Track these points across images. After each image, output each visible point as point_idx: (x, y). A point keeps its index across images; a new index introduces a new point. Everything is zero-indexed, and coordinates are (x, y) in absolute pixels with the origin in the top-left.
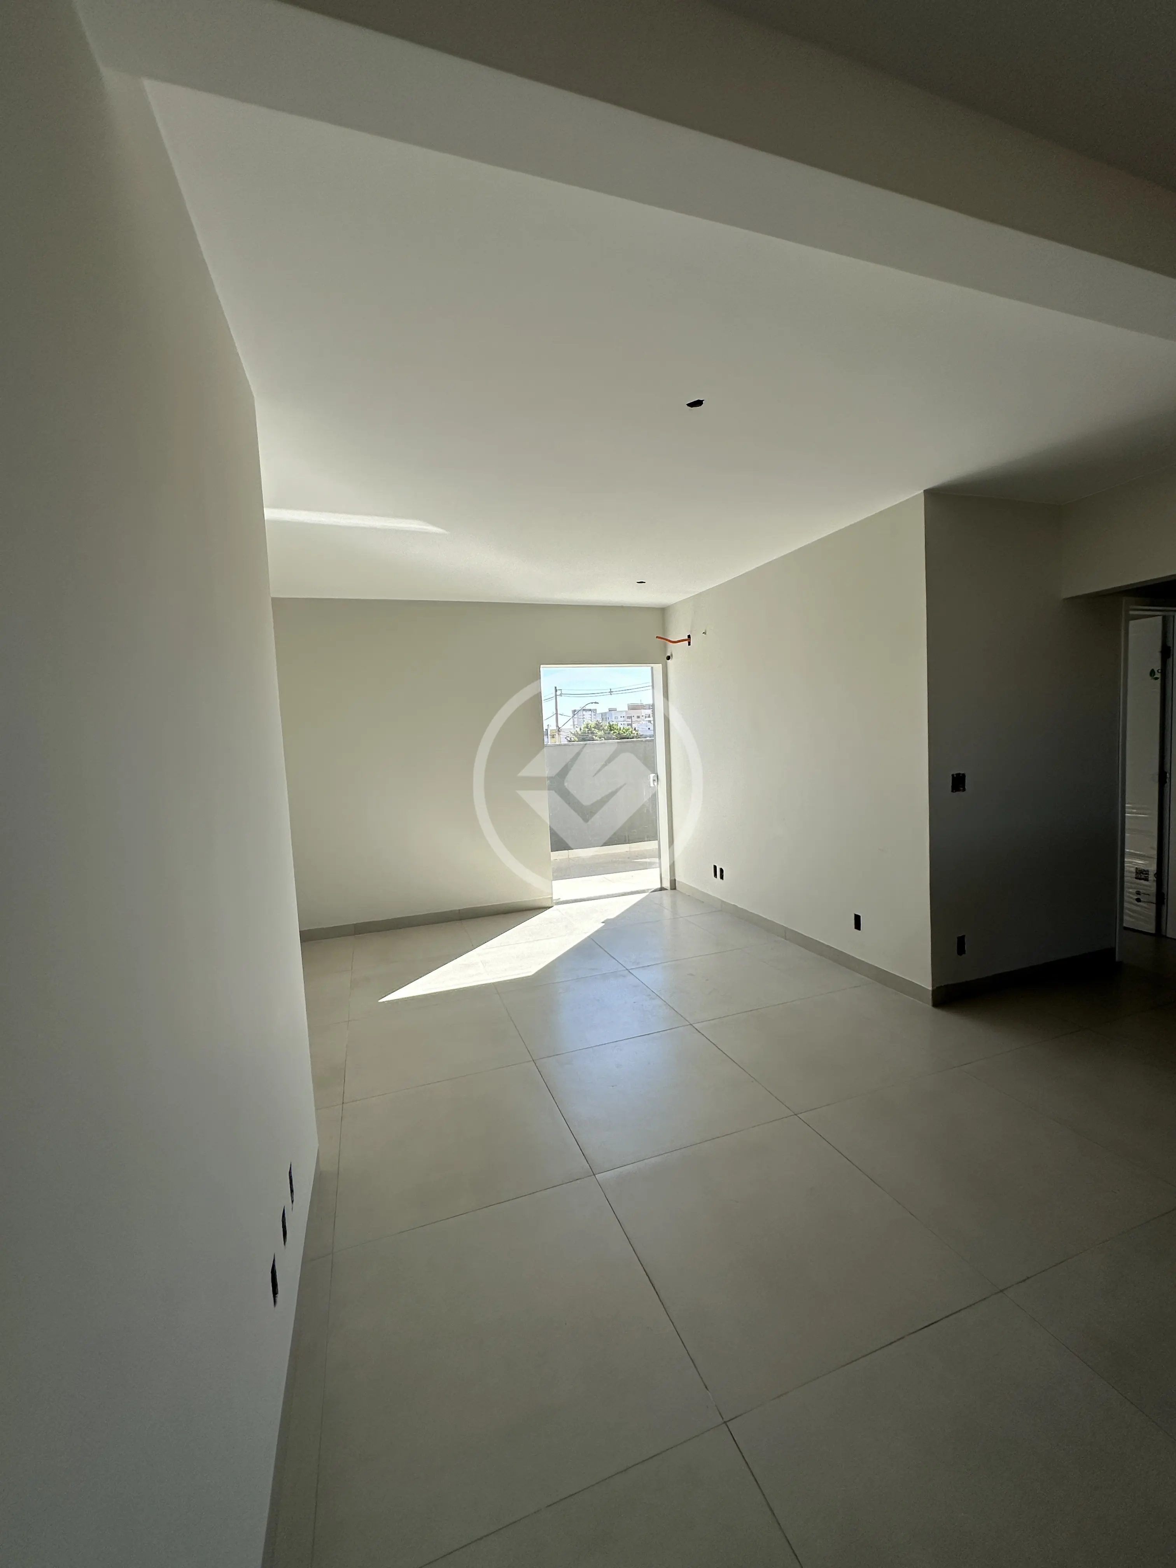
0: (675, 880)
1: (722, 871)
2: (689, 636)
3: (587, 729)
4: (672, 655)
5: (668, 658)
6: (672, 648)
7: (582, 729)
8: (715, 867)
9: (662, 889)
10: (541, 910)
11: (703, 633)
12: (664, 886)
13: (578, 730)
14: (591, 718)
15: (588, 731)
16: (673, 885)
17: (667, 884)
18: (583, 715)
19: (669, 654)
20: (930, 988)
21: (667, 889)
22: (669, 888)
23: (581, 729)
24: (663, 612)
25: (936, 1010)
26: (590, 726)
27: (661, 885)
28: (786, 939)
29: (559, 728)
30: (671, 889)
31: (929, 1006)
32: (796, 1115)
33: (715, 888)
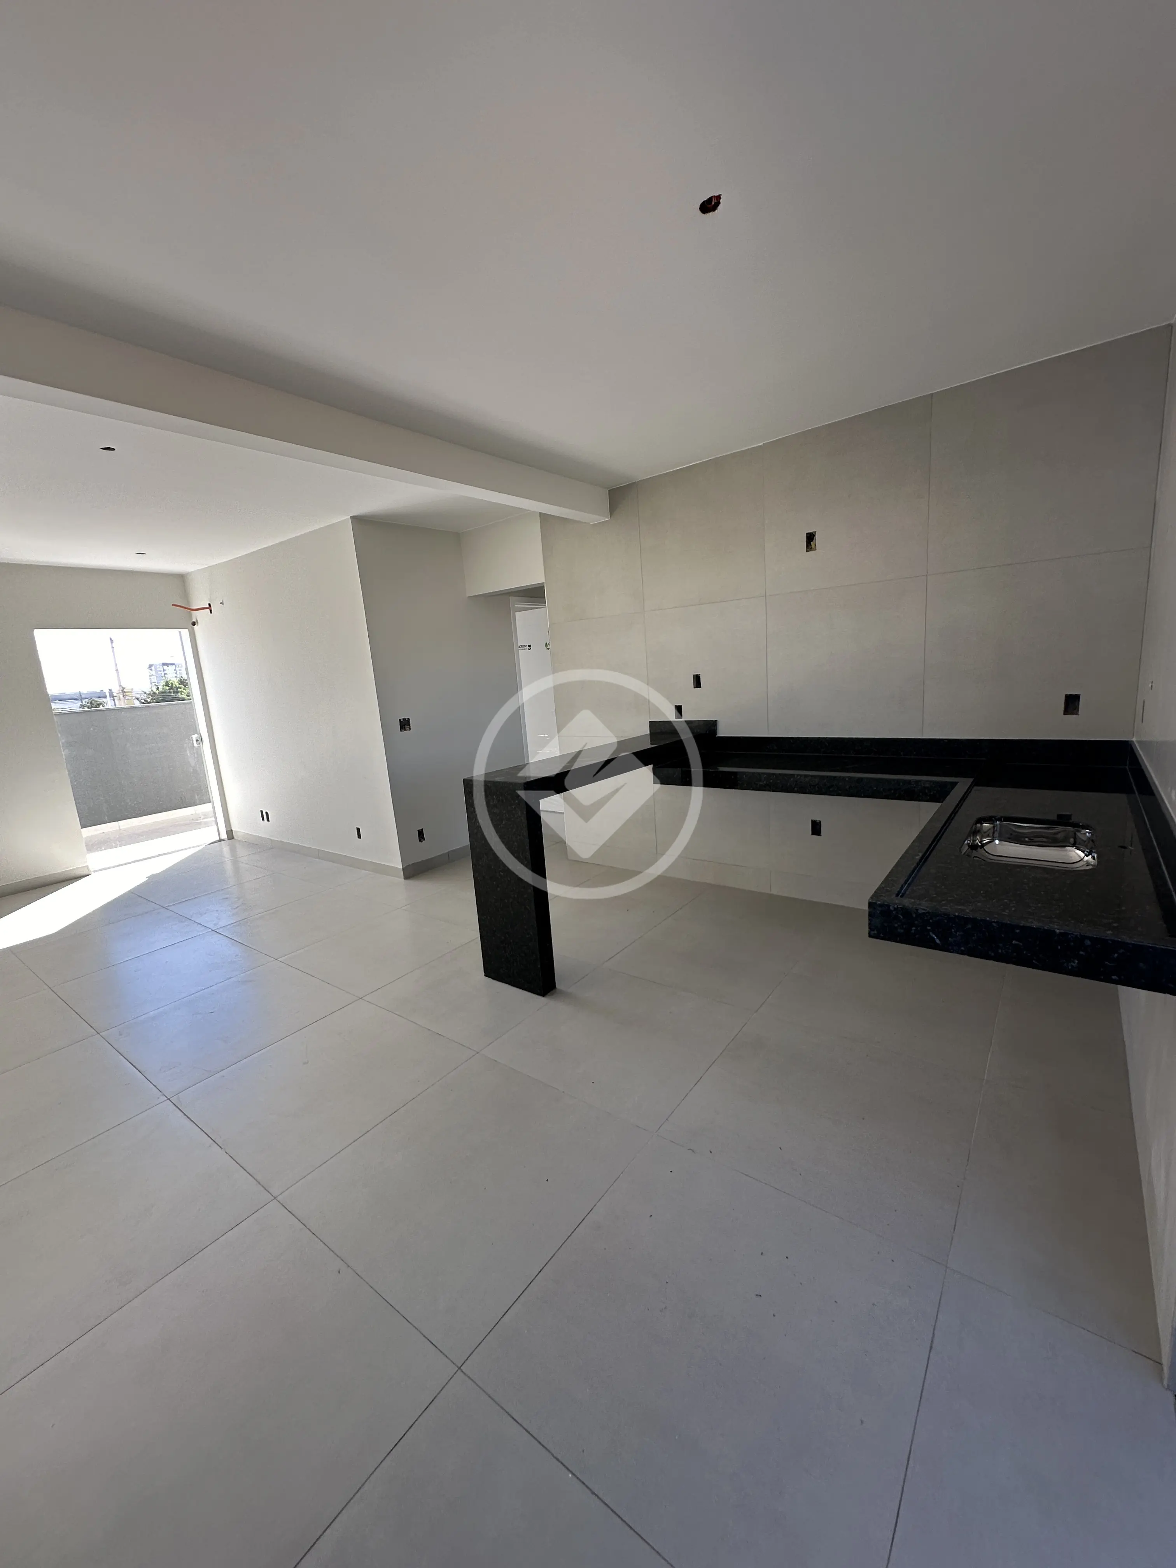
0: (232, 830)
1: (267, 813)
2: (210, 605)
3: (167, 688)
4: (197, 621)
5: (194, 624)
6: (197, 615)
7: (160, 687)
8: (262, 811)
9: (220, 840)
10: (73, 881)
11: (221, 603)
12: (222, 838)
13: (155, 690)
14: (176, 673)
15: (169, 689)
16: (230, 835)
17: (224, 836)
18: (164, 670)
19: (194, 620)
20: (401, 867)
21: (224, 840)
22: (227, 839)
23: (158, 689)
24: (181, 579)
25: (408, 882)
26: (172, 684)
27: (220, 837)
28: (319, 859)
29: (124, 688)
30: (228, 839)
31: (403, 880)
32: (361, 998)
33: (263, 830)
